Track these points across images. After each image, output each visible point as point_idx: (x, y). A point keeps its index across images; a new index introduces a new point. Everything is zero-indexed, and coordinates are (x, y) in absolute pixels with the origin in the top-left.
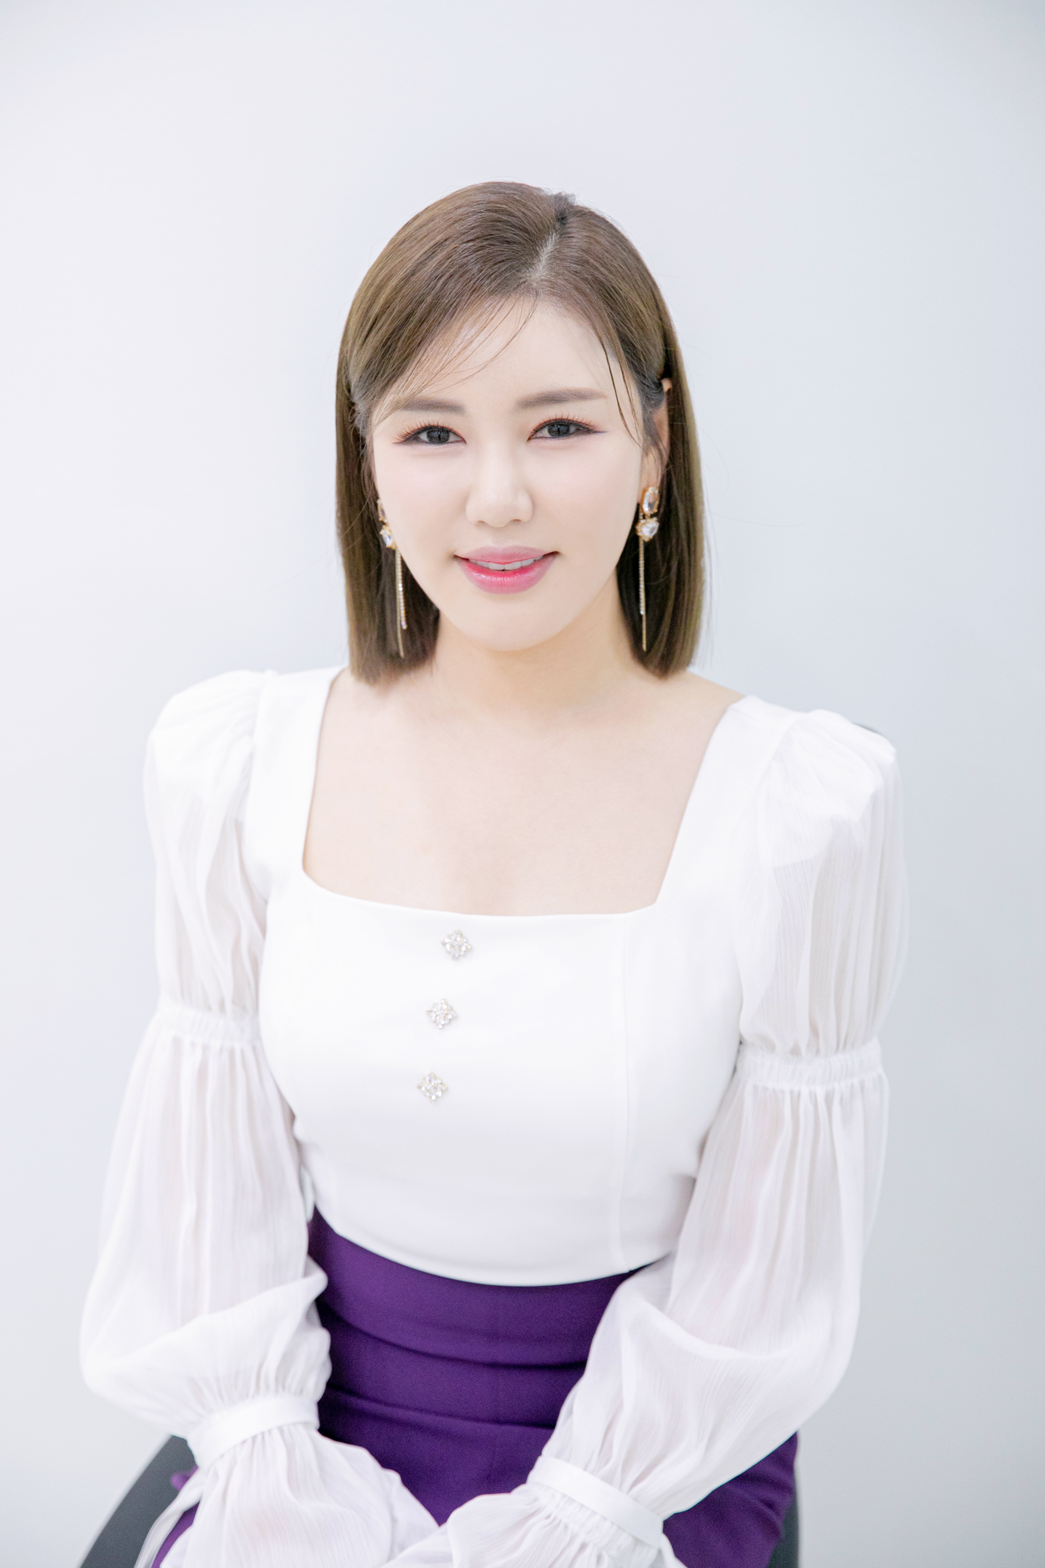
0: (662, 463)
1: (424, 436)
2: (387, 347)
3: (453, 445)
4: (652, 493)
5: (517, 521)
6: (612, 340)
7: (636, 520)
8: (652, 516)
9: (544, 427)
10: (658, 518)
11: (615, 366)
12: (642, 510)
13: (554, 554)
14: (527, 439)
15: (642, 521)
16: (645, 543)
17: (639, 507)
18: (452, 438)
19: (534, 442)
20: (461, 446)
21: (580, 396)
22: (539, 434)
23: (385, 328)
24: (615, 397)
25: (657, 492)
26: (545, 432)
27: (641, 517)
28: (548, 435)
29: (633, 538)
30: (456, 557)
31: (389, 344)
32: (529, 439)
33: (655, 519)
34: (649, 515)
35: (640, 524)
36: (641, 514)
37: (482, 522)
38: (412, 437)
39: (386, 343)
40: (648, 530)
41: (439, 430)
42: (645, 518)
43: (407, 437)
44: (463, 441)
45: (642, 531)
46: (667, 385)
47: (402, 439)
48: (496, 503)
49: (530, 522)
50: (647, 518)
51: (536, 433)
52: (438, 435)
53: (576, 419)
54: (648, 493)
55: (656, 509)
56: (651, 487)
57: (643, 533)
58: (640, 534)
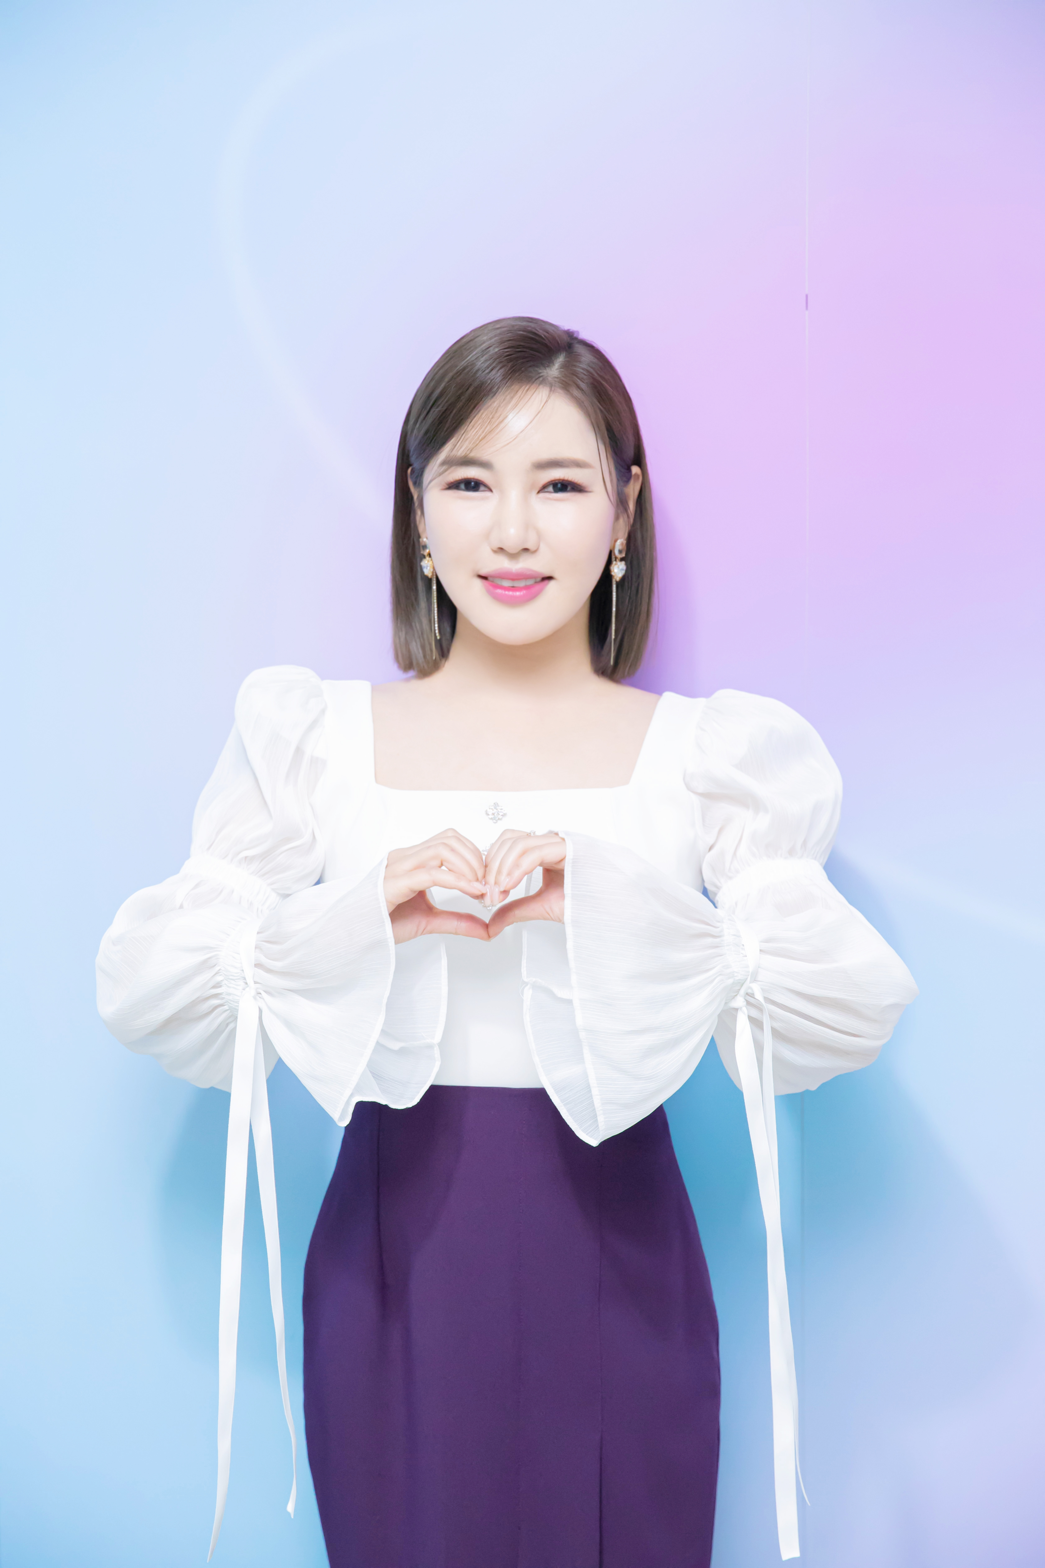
0: (629, 522)
1: (462, 486)
2: (441, 420)
3: (482, 492)
4: (620, 544)
5: (526, 550)
6: (600, 429)
7: (609, 563)
8: (622, 559)
9: (549, 485)
10: (625, 562)
11: (602, 447)
12: (615, 554)
13: (550, 578)
14: (537, 491)
15: (614, 562)
16: (617, 582)
17: (611, 553)
18: (482, 488)
19: (541, 495)
20: (488, 494)
21: (577, 464)
22: (545, 490)
24: (601, 469)
25: (625, 542)
26: (551, 489)
27: (614, 559)
28: (553, 491)
29: (606, 576)
30: (479, 576)
32: (539, 492)
33: (623, 563)
34: (619, 558)
35: (613, 565)
36: (613, 557)
37: (501, 549)
38: (454, 486)
40: (618, 570)
41: (473, 482)
42: (616, 560)
43: (451, 485)
44: (491, 490)
45: (614, 571)
46: (635, 470)
47: (447, 487)
48: (512, 536)
49: (535, 551)
50: (617, 560)
51: (543, 489)
52: (472, 485)
53: (573, 480)
54: (619, 543)
55: (623, 555)
56: (621, 538)
57: (615, 573)
58: (613, 574)
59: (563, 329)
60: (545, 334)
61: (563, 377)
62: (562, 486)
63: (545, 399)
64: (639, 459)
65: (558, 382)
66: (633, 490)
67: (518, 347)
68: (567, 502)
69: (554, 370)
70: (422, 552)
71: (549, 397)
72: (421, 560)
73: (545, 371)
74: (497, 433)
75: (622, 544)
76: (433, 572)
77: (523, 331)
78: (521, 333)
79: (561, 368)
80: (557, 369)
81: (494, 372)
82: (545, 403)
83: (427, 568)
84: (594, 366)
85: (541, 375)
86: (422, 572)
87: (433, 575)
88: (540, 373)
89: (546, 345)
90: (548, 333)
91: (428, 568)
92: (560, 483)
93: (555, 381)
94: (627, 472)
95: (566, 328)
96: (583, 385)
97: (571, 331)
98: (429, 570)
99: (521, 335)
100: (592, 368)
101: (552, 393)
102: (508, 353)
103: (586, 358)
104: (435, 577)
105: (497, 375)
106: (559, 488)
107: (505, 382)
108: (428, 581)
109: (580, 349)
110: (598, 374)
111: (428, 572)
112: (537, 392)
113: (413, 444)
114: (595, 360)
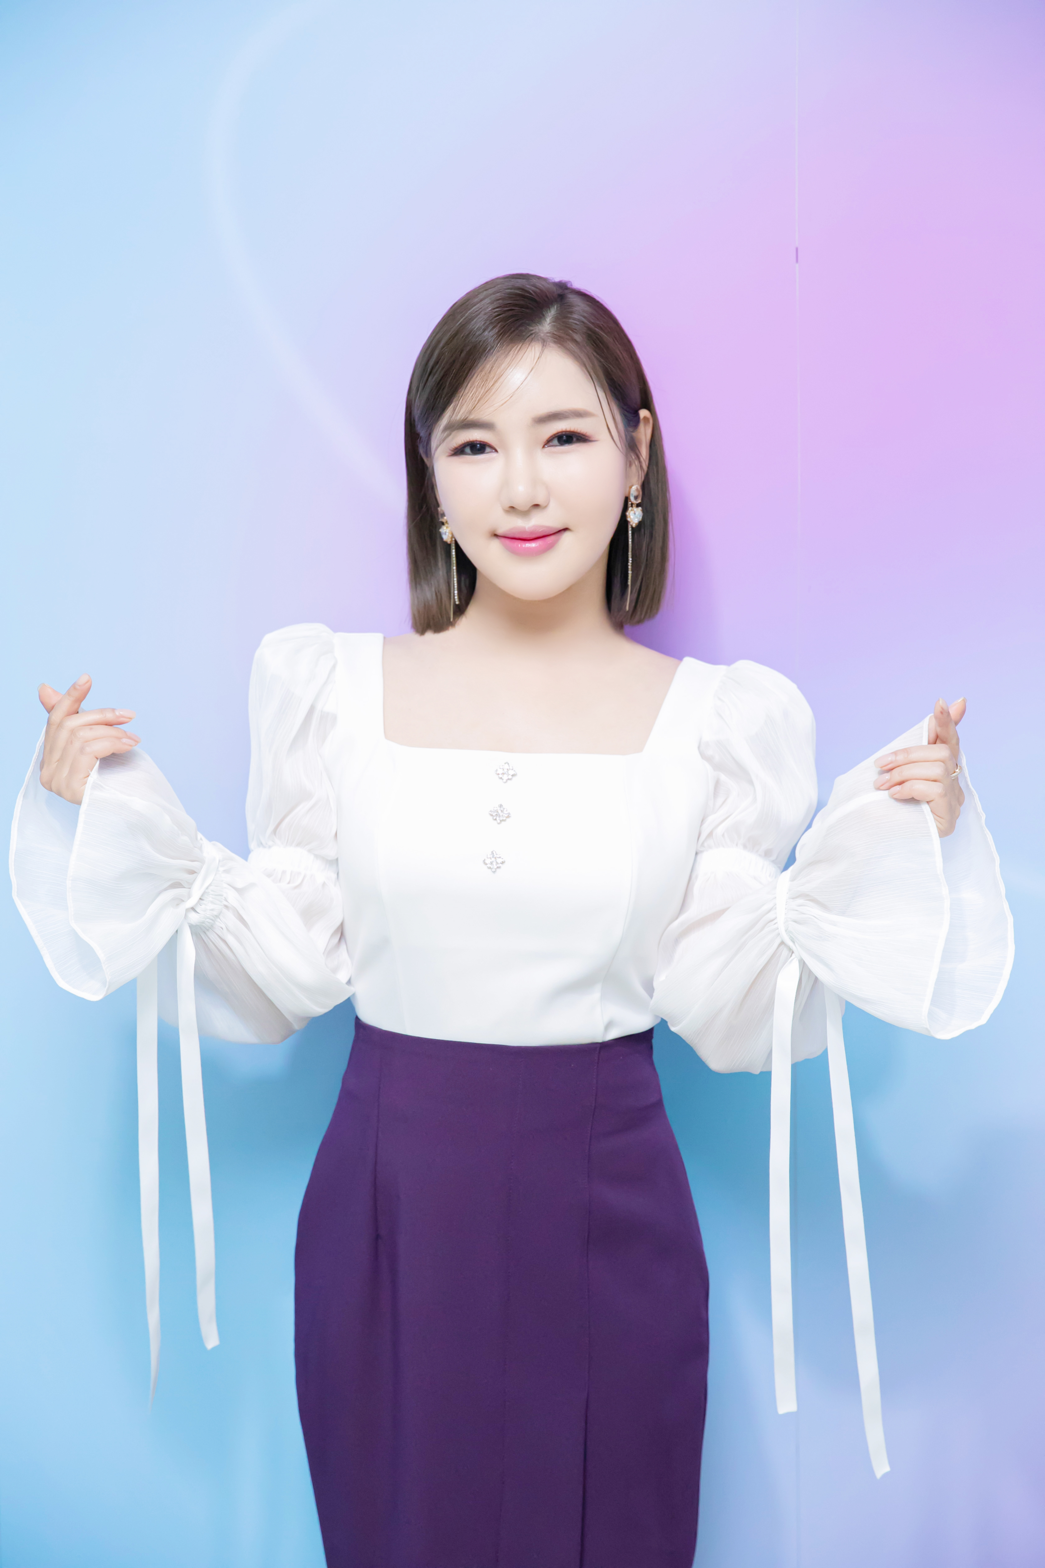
1: (468, 450)
2: (440, 385)
3: (488, 454)
5: (536, 506)
6: (598, 376)
7: (625, 509)
8: (638, 505)
9: (554, 438)
10: (642, 508)
11: (602, 394)
12: (630, 500)
13: (565, 530)
14: (542, 446)
15: (630, 509)
16: (632, 527)
17: (627, 499)
18: (488, 450)
19: (547, 449)
20: (494, 455)
21: (578, 414)
22: (551, 444)
23: (438, 372)
24: (603, 417)
25: (639, 488)
26: (556, 442)
27: (630, 505)
28: (558, 444)
29: (623, 522)
30: (496, 536)
31: (441, 383)
32: (544, 447)
33: (640, 508)
34: (635, 504)
35: (629, 511)
36: (629, 503)
37: (512, 507)
38: (459, 451)
39: (439, 383)
40: (635, 516)
41: (478, 444)
42: (632, 506)
43: (456, 451)
44: (496, 451)
45: (630, 517)
46: (644, 413)
47: (453, 453)
48: (521, 493)
49: (546, 507)
50: (634, 506)
51: (548, 442)
52: (478, 448)
53: (576, 430)
54: (634, 488)
55: (639, 501)
56: (635, 485)
57: (631, 518)
58: (629, 519)
59: (553, 281)
60: (533, 288)
61: (556, 331)
62: (567, 438)
63: (538, 355)
64: (646, 402)
65: (551, 337)
66: (644, 434)
67: (506, 305)
68: (574, 453)
69: (547, 325)
70: (441, 520)
71: (543, 351)
72: (440, 528)
73: (537, 328)
74: (495, 393)
75: (637, 490)
76: (452, 538)
77: (511, 289)
78: (509, 291)
79: (554, 322)
80: (550, 323)
81: (486, 333)
82: (539, 358)
83: (445, 534)
84: (585, 315)
85: (533, 332)
86: (442, 539)
87: (452, 541)
88: (533, 330)
89: (535, 301)
90: (537, 288)
91: (447, 534)
92: (564, 435)
93: (547, 336)
94: (634, 417)
95: (557, 280)
96: (578, 337)
97: (563, 282)
98: (448, 536)
99: (510, 294)
100: (584, 317)
101: (544, 347)
102: (496, 314)
103: (580, 307)
104: (454, 542)
105: (490, 335)
106: (565, 440)
107: (497, 341)
108: (447, 546)
109: (574, 299)
110: (593, 323)
111: (446, 537)
112: (530, 347)
113: (417, 413)
114: (588, 309)
